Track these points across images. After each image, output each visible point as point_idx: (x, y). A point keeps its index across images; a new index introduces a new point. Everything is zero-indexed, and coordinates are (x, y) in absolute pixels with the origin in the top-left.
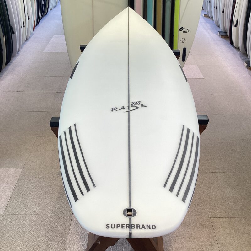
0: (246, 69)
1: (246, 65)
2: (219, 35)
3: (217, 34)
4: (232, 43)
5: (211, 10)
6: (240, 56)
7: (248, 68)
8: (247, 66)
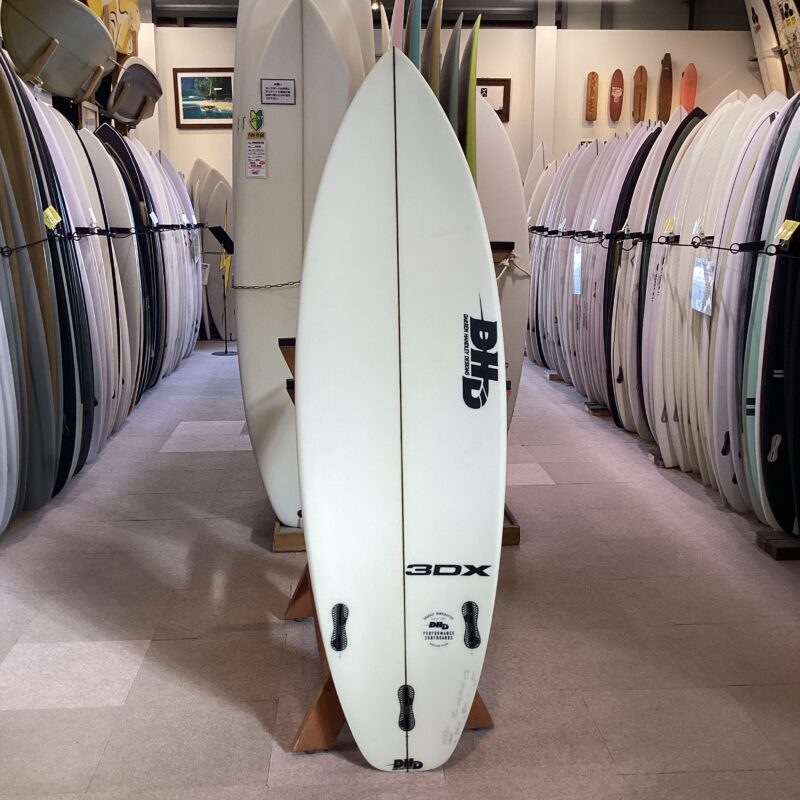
0: (654, 467)
1: (652, 458)
2: (587, 409)
3: (584, 410)
4: (619, 424)
5: (564, 362)
6: (640, 446)
7: (658, 465)
8: (655, 460)
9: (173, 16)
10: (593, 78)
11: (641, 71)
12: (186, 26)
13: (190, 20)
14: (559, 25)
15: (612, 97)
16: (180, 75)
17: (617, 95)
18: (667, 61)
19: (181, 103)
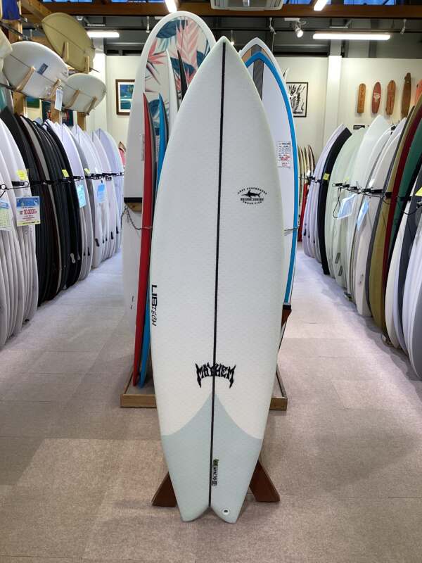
9: (116, 49)
10: (362, 87)
11: (392, 83)
12: (124, 55)
13: (126, 52)
14: (343, 55)
15: (373, 99)
16: (120, 84)
17: (377, 98)
18: (408, 78)
19: (120, 100)
